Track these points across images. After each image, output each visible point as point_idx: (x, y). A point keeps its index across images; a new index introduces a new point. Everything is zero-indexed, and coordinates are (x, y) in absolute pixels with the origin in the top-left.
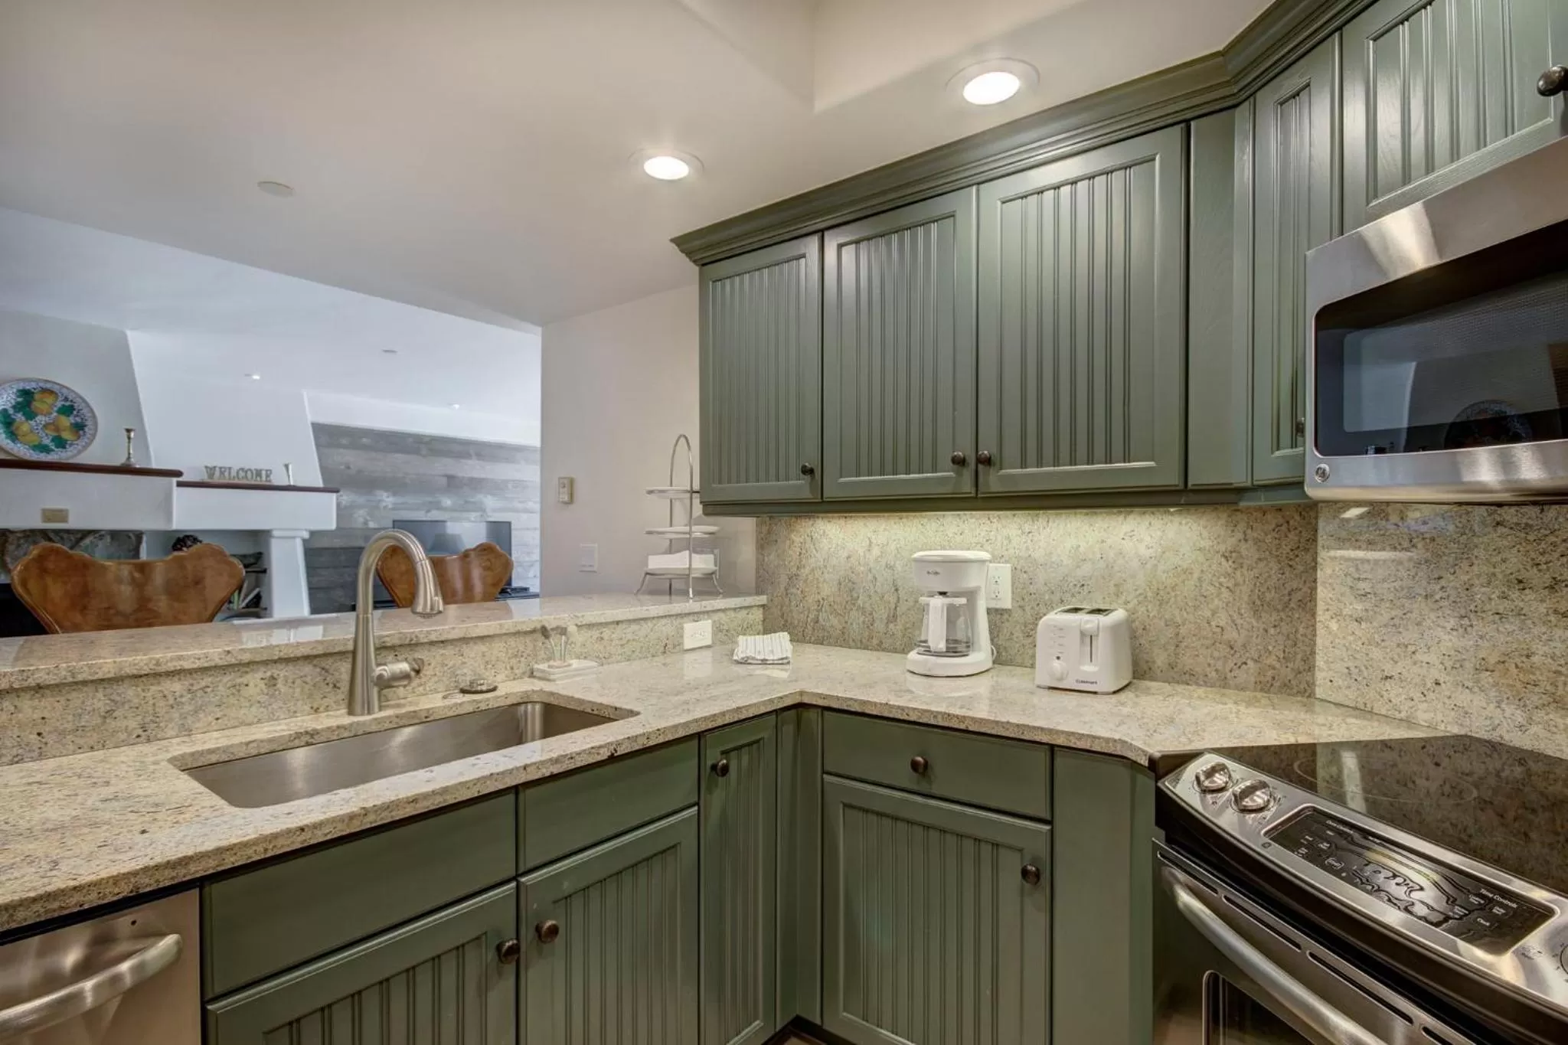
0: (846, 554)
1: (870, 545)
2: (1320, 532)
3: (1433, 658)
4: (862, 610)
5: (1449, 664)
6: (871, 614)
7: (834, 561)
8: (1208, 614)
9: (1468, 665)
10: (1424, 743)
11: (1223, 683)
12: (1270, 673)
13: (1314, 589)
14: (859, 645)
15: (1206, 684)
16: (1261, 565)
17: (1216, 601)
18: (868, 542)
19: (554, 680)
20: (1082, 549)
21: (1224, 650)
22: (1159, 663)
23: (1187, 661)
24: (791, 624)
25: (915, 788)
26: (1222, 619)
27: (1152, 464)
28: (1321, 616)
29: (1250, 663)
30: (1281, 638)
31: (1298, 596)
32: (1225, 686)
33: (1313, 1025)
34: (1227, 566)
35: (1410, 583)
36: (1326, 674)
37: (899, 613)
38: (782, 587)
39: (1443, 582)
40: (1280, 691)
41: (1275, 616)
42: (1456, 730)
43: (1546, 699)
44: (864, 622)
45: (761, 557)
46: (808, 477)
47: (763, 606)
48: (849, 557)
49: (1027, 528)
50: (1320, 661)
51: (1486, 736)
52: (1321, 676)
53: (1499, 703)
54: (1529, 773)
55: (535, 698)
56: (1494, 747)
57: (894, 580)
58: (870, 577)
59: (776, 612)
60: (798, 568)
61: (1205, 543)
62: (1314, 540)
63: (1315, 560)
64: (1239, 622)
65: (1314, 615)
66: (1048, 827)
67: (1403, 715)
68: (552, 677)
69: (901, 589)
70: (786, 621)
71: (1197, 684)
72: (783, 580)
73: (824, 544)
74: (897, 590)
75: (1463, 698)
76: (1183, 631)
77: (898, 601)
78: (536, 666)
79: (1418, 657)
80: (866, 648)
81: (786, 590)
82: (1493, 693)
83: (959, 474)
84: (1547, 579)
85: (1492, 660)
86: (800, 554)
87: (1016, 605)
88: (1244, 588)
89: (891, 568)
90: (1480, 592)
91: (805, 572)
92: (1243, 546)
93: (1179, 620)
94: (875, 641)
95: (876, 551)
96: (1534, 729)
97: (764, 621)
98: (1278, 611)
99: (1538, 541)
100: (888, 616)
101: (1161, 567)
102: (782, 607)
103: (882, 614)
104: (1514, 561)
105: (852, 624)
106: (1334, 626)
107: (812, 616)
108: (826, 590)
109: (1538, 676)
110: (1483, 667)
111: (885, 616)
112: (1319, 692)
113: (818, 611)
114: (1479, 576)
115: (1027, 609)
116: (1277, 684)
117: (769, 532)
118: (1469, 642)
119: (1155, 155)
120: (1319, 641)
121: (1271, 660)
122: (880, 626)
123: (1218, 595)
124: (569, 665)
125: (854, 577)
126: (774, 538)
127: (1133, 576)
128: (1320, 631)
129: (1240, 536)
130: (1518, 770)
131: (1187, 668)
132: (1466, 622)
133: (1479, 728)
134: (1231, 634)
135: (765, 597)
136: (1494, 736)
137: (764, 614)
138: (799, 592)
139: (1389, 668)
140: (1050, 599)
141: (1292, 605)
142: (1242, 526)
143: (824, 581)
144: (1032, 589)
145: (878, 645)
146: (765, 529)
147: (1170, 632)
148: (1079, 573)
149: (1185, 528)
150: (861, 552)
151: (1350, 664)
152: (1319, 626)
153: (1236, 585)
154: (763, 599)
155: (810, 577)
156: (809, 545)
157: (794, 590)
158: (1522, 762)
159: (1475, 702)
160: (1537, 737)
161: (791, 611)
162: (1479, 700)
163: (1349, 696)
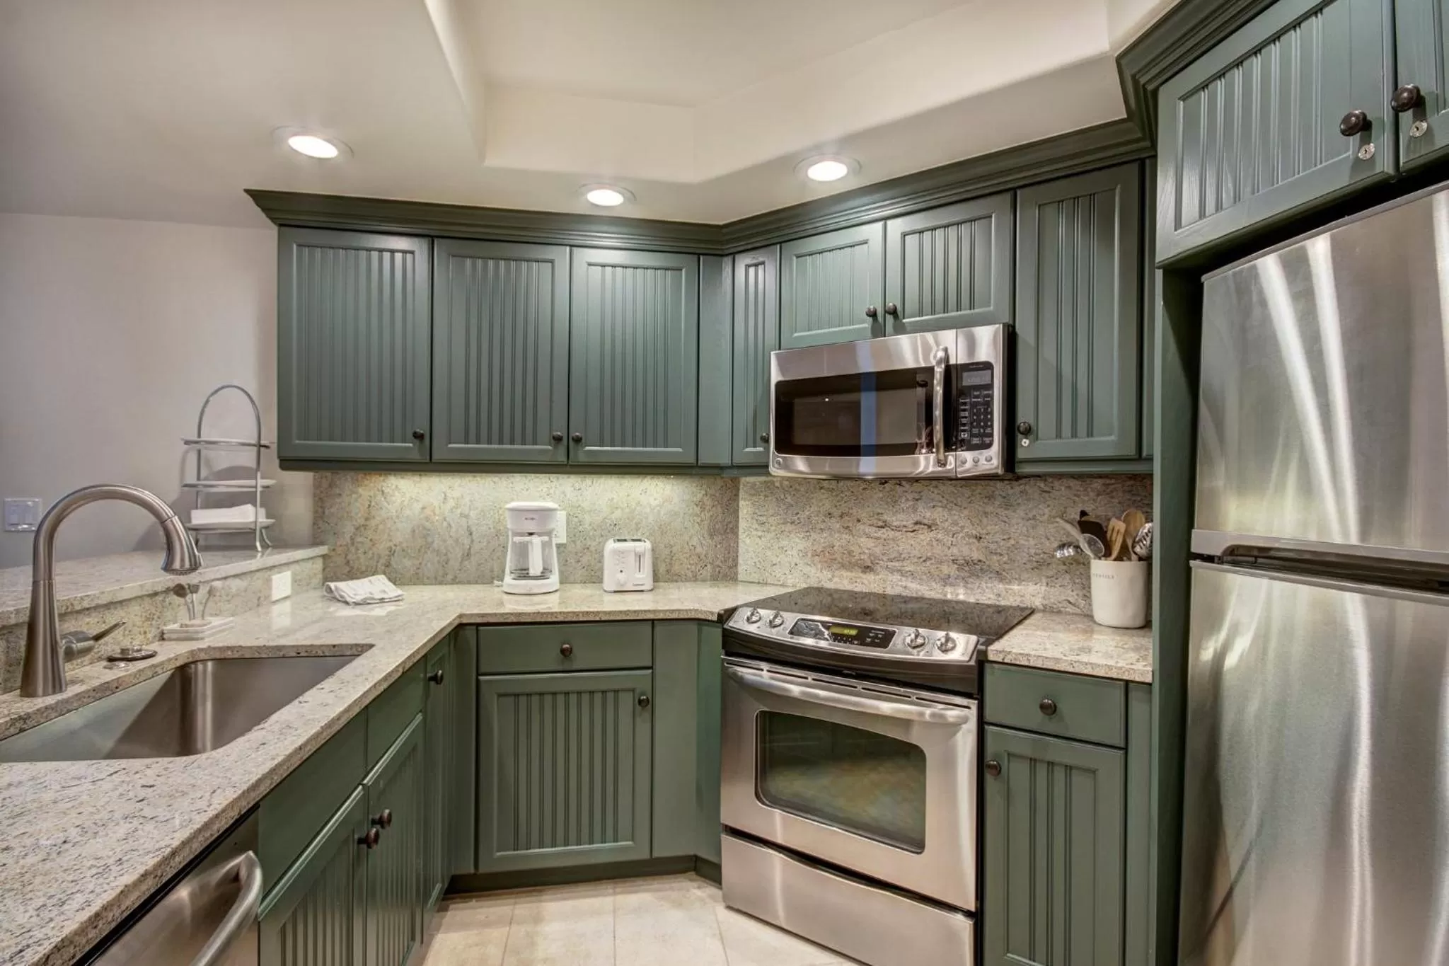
0: (421, 506)
1: (445, 499)
2: (741, 491)
3: (795, 552)
4: (438, 552)
5: (801, 555)
6: (446, 555)
7: (408, 512)
8: (687, 538)
9: (810, 555)
10: (790, 594)
11: (695, 579)
12: (717, 570)
13: (737, 522)
14: (434, 582)
15: (686, 580)
16: (714, 508)
17: (692, 531)
18: (443, 495)
19: (202, 639)
20: (615, 501)
21: (696, 559)
22: (661, 571)
23: (676, 568)
24: (358, 569)
25: (560, 668)
26: (695, 541)
27: (680, 450)
28: (742, 535)
29: (709, 566)
30: (723, 550)
31: (731, 526)
32: (696, 580)
33: (816, 701)
34: (697, 510)
35: (785, 517)
36: (745, 567)
37: (472, 551)
38: (348, 537)
39: (799, 516)
40: (722, 580)
41: (720, 537)
42: (805, 586)
43: (839, 565)
44: (439, 562)
45: (320, 510)
46: (417, 442)
47: (324, 556)
48: (423, 508)
49: (577, 485)
50: (740, 561)
51: (816, 585)
52: (741, 569)
53: (822, 569)
54: (833, 599)
55: (203, 656)
56: (819, 590)
57: (468, 527)
58: (445, 524)
59: (340, 560)
60: (367, 519)
61: (687, 497)
62: (737, 495)
63: (738, 506)
64: (704, 542)
65: (737, 537)
66: (650, 671)
67: (781, 583)
68: (201, 635)
69: (474, 533)
70: (352, 568)
71: (682, 581)
72: (349, 529)
73: (397, 498)
74: (471, 534)
75: (807, 569)
76: (674, 549)
77: (472, 541)
78: (165, 628)
79: (789, 552)
80: (441, 583)
81: (352, 539)
82: (819, 566)
83: (555, 447)
84: (839, 512)
85: (819, 551)
86: (369, 506)
87: (570, 540)
88: (706, 522)
89: (467, 516)
90: (814, 519)
91: (373, 523)
92: (705, 498)
93: (672, 543)
94: (450, 577)
95: (451, 503)
96: (836, 579)
97: (324, 569)
98: (721, 534)
99: (837, 496)
100: (463, 554)
101: (662, 513)
102: (346, 555)
103: (458, 553)
104: (827, 505)
105: (426, 565)
106: (748, 541)
107: (382, 561)
108: (398, 538)
109: (836, 556)
110: (815, 554)
111: (459, 555)
112: (740, 577)
113: (389, 556)
114: (812, 513)
115: (578, 543)
116: (721, 575)
117: (330, 486)
118: (809, 544)
119: (683, 267)
120: (740, 549)
121: (718, 563)
122: (454, 564)
123: (693, 527)
124: (210, 623)
125: (428, 525)
126: (338, 491)
127: (647, 518)
128: (741, 544)
129: (703, 492)
130: (829, 599)
131: (677, 572)
132: (808, 534)
133: (813, 583)
134: (699, 550)
135: (326, 547)
136: (820, 585)
137: (324, 563)
138: (368, 540)
139: (775, 560)
140: (593, 535)
141: (728, 531)
142: (705, 486)
143: (398, 530)
144: (581, 528)
145: (453, 580)
146: (325, 484)
147: (667, 552)
148: (613, 516)
149: (675, 488)
150: (436, 504)
151: (757, 560)
152: (740, 541)
153: (702, 521)
154: (323, 550)
155: (381, 527)
156: (380, 497)
157: (360, 539)
158: (831, 595)
159: (812, 571)
160: (836, 583)
161: (358, 558)
162: (813, 570)
163: (755, 577)
